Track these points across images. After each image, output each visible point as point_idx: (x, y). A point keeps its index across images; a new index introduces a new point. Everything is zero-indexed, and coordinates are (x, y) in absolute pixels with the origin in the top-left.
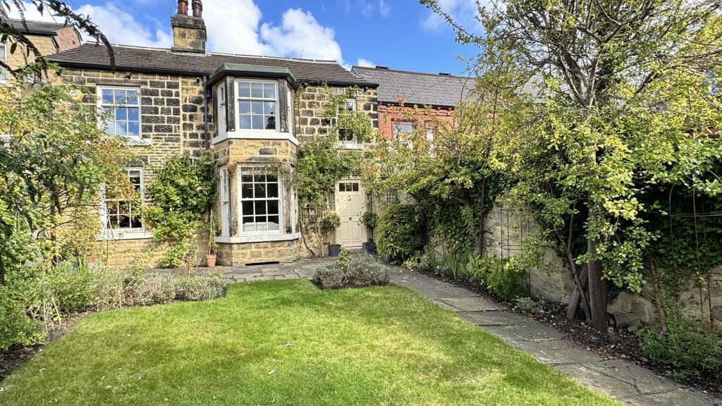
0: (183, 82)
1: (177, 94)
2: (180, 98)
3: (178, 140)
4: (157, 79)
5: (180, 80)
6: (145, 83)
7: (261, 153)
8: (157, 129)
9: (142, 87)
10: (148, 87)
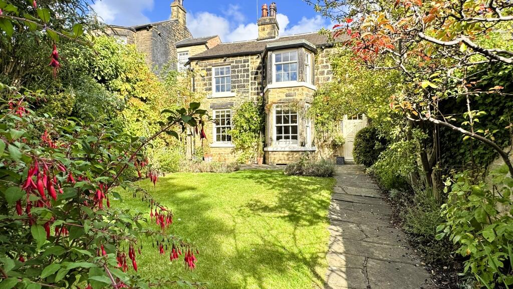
0: (251, 58)
1: (248, 66)
2: (249, 68)
3: (248, 92)
4: (238, 58)
5: (250, 57)
6: (233, 62)
7: (286, 96)
8: (238, 87)
9: (232, 64)
10: (234, 64)
